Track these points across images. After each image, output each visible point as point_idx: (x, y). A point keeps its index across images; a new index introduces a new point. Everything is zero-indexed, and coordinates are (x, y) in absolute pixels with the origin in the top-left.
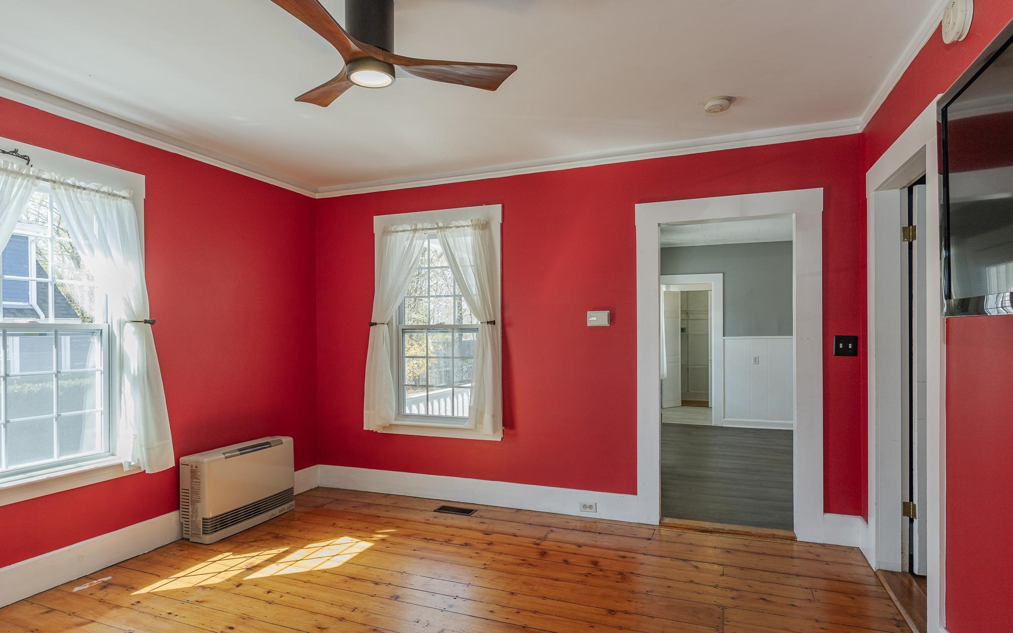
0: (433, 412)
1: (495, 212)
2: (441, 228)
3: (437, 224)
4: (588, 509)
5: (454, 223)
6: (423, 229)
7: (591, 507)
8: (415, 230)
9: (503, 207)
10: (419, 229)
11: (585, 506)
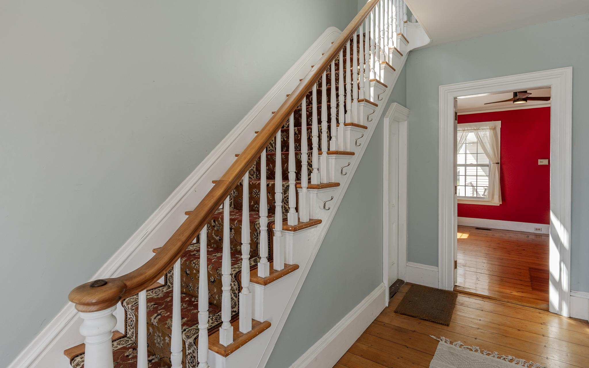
0: (459, 195)
1: (498, 124)
2: (476, 129)
3: (474, 128)
4: (538, 230)
5: (481, 128)
6: (467, 130)
7: (539, 229)
8: (464, 130)
9: (501, 122)
10: (466, 130)
11: (537, 229)
